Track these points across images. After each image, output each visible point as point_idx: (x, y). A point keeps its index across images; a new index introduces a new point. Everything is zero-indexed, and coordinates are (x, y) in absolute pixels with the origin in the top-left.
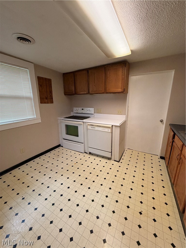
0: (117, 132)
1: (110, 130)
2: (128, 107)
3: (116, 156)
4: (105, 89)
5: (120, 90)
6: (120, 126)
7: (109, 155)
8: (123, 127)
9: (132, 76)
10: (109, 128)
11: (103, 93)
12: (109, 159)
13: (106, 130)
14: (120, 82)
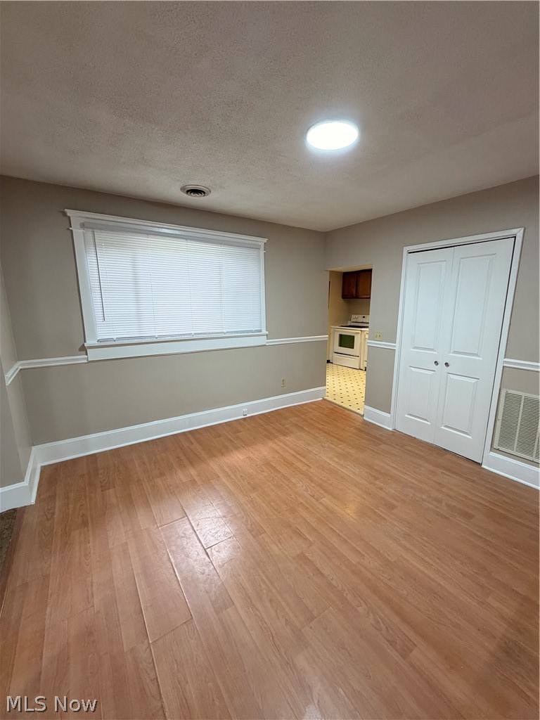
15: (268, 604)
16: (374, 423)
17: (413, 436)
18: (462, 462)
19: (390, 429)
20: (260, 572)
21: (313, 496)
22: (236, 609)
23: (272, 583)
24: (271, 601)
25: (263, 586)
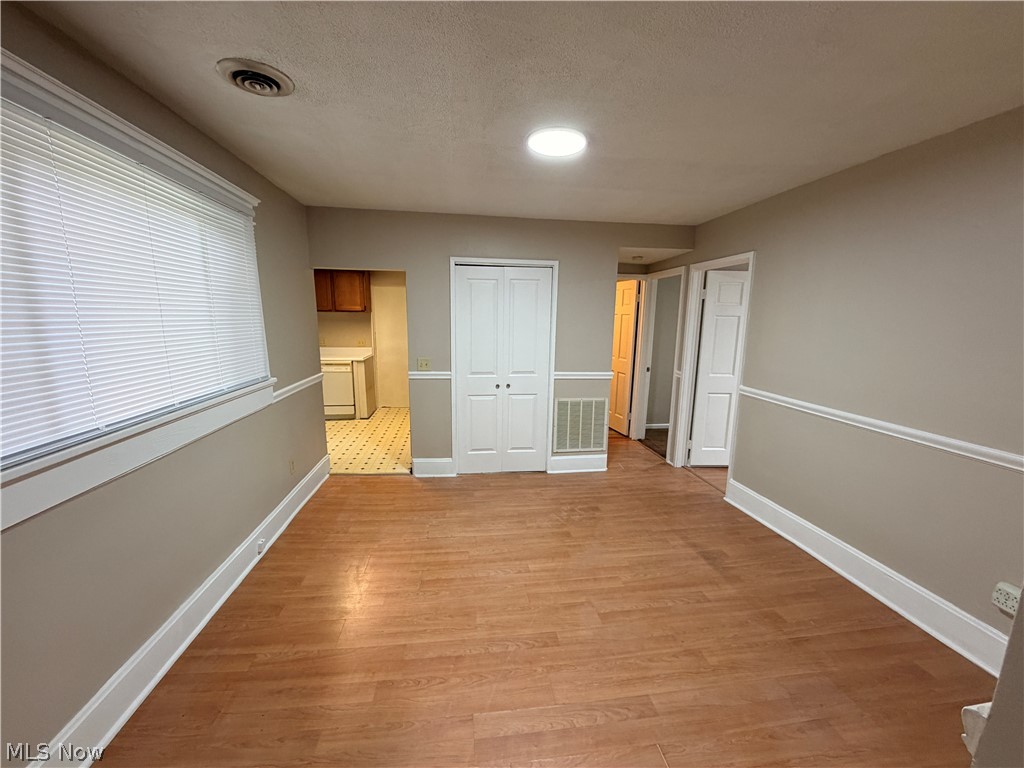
0: (360, 370)
1: (349, 369)
2: (375, 333)
3: (363, 410)
4: (334, 303)
5: (359, 308)
6: (364, 361)
7: (350, 411)
8: (369, 363)
9: (375, 285)
10: (348, 364)
11: (330, 311)
12: (352, 418)
13: (343, 369)
14: (358, 296)
15: (653, 664)
16: (432, 476)
17: (479, 472)
18: (530, 476)
19: (454, 475)
20: (612, 657)
21: (520, 572)
22: (654, 694)
23: (629, 652)
24: (650, 660)
25: (632, 661)
